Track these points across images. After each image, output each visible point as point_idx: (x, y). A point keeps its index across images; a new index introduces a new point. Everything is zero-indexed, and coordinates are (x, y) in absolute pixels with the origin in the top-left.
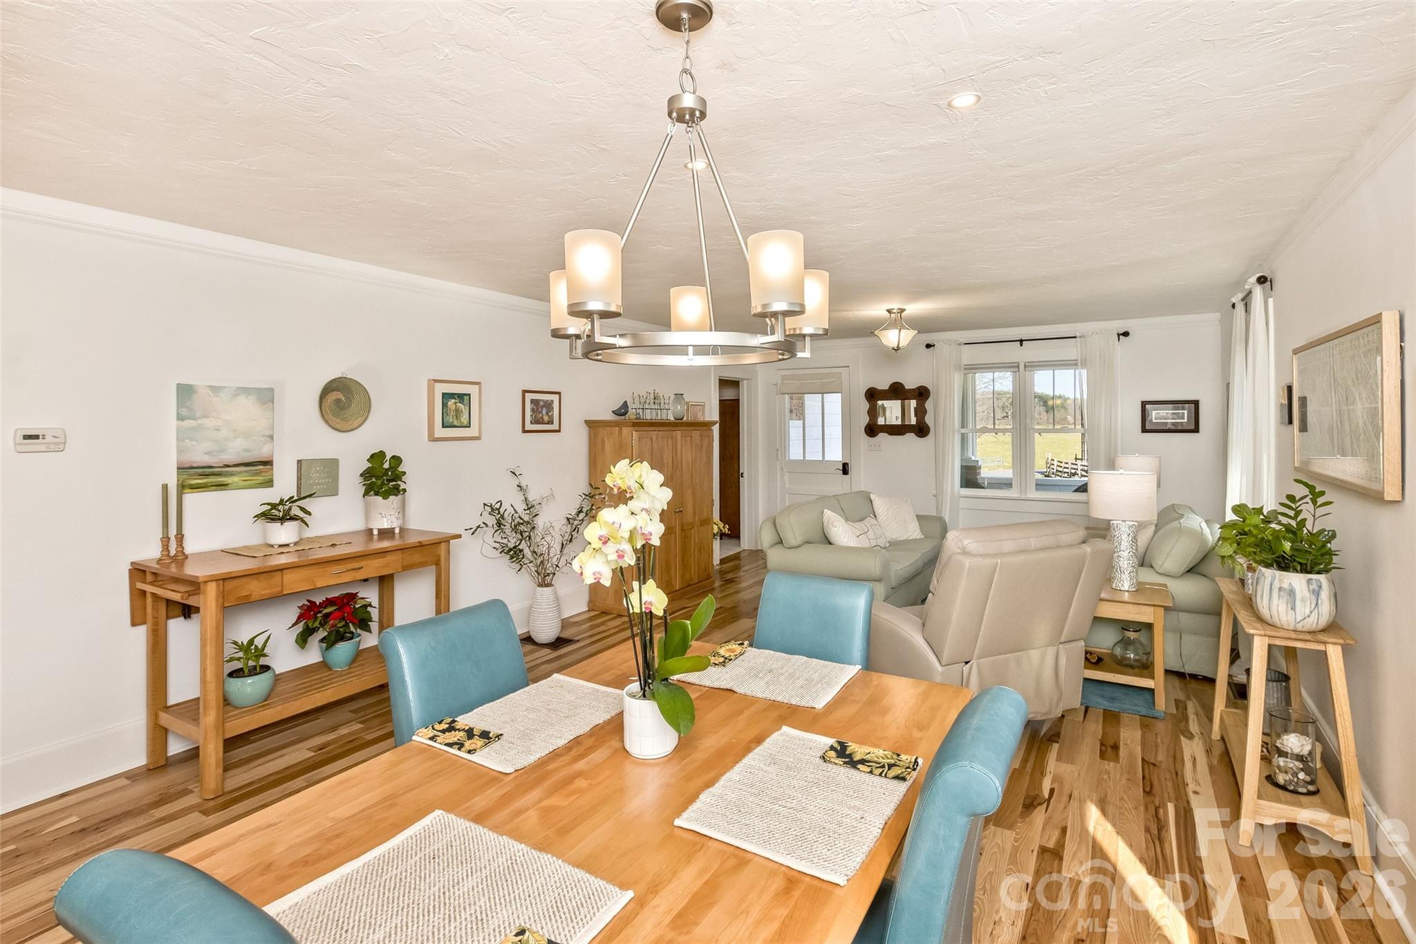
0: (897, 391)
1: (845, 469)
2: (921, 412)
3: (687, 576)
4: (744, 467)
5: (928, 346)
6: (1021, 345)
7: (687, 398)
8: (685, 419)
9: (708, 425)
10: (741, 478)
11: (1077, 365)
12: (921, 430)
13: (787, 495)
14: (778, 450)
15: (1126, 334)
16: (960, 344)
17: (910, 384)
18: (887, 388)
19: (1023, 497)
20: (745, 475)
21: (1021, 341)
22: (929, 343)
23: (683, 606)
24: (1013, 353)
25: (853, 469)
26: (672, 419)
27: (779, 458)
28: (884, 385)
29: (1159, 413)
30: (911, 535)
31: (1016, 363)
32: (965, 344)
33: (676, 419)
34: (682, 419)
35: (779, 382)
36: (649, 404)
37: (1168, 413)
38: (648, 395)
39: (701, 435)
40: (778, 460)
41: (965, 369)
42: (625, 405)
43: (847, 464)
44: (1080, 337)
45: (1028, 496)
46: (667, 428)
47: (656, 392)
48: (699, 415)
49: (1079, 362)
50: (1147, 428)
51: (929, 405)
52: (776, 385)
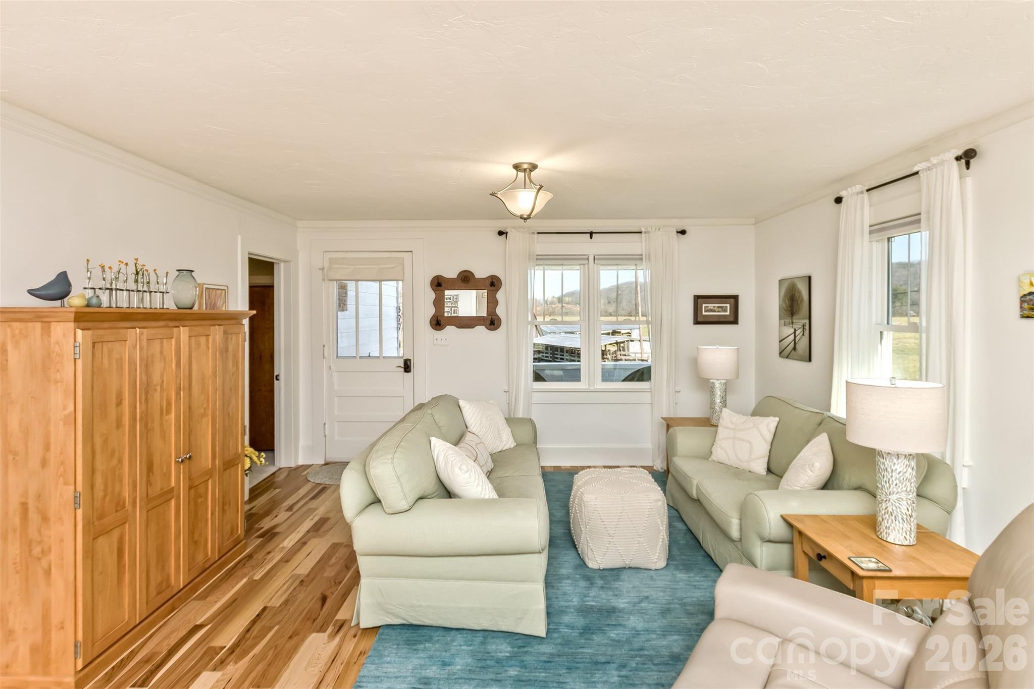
0: (466, 280)
1: (407, 367)
2: (492, 303)
3: (200, 558)
4: (281, 366)
5: (501, 233)
6: (591, 238)
7: (201, 277)
8: (196, 308)
9: (234, 318)
10: (275, 381)
11: (641, 259)
12: (493, 322)
13: (336, 399)
14: (324, 346)
15: (683, 232)
16: (533, 233)
17: (481, 273)
18: (455, 276)
19: (592, 388)
20: (282, 377)
21: (591, 234)
22: (502, 230)
23: (191, 626)
24: (582, 246)
25: (416, 366)
26: (173, 307)
27: (326, 355)
28: (451, 273)
29: (708, 306)
30: (505, 445)
31: (585, 255)
32: (538, 233)
33: (179, 308)
34: (191, 308)
35: (326, 266)
36: (125, 281)
37: (714, 307)
38: (123, 266)
39: (225, 333)
40: (324, 358)
41: (537, 259)
42: (63, 278)
43: (410, 360)
44: (645, 232)
45: (596, 387)
46: (162, 323)
47: (140, 262)
48: (219, 303)
49: (644, 257)
50: (699, 320)
51: (500, 296)
52: (323, 269)
